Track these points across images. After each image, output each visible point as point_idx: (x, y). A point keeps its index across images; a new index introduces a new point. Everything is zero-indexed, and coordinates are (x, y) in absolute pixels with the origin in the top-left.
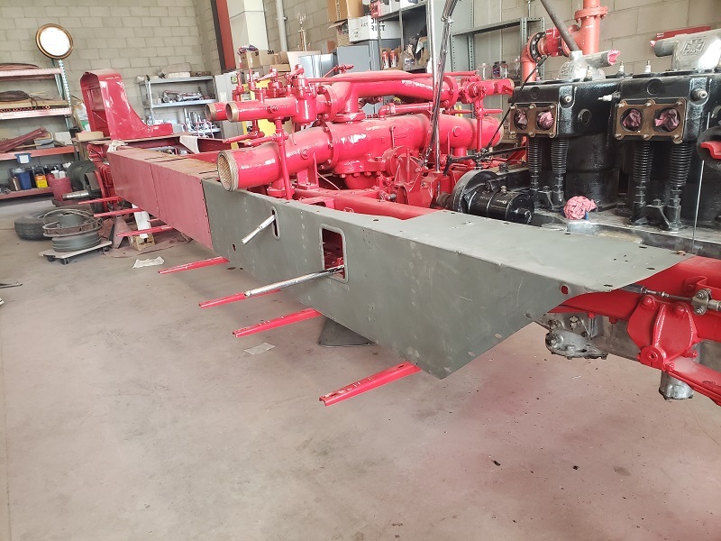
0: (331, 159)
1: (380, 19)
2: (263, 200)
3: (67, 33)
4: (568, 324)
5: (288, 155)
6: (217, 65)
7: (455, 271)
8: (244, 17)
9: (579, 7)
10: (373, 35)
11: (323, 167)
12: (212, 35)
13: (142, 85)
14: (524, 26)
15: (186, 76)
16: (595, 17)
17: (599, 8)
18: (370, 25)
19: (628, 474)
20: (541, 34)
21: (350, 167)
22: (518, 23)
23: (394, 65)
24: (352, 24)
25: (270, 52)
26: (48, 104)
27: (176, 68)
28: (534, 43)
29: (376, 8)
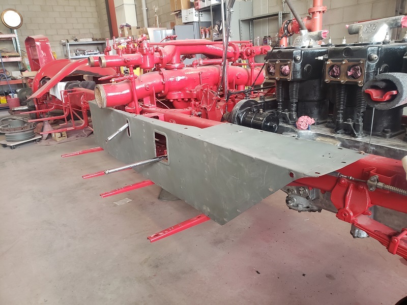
0: (164, 90)
1: (200, 10)
2: (122, 114)
3: (19, 14)
4: (298, 191)
5: (137, 88)
6: (108, 34)
7: (229, 161)
8: (123, 7)
9: (311, 6)
10: (196, 19)
11: (159, 95)
12: (105, 17)
13: (64, 45)
14: (280, 16)
15: (90, 41)
16: (320, 12)
17: (322, 7)
18: (194, 13)
19: (334, 279)
20: (290, 21)
21: (175, 95)
22: (277, 15)
23: (207, 37)
24: (184, 13)
25: (138, 28)
26: (7, 55)
27: (84, 36)
28: (286, 26)
29: (198, 4)
